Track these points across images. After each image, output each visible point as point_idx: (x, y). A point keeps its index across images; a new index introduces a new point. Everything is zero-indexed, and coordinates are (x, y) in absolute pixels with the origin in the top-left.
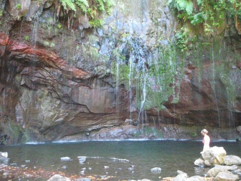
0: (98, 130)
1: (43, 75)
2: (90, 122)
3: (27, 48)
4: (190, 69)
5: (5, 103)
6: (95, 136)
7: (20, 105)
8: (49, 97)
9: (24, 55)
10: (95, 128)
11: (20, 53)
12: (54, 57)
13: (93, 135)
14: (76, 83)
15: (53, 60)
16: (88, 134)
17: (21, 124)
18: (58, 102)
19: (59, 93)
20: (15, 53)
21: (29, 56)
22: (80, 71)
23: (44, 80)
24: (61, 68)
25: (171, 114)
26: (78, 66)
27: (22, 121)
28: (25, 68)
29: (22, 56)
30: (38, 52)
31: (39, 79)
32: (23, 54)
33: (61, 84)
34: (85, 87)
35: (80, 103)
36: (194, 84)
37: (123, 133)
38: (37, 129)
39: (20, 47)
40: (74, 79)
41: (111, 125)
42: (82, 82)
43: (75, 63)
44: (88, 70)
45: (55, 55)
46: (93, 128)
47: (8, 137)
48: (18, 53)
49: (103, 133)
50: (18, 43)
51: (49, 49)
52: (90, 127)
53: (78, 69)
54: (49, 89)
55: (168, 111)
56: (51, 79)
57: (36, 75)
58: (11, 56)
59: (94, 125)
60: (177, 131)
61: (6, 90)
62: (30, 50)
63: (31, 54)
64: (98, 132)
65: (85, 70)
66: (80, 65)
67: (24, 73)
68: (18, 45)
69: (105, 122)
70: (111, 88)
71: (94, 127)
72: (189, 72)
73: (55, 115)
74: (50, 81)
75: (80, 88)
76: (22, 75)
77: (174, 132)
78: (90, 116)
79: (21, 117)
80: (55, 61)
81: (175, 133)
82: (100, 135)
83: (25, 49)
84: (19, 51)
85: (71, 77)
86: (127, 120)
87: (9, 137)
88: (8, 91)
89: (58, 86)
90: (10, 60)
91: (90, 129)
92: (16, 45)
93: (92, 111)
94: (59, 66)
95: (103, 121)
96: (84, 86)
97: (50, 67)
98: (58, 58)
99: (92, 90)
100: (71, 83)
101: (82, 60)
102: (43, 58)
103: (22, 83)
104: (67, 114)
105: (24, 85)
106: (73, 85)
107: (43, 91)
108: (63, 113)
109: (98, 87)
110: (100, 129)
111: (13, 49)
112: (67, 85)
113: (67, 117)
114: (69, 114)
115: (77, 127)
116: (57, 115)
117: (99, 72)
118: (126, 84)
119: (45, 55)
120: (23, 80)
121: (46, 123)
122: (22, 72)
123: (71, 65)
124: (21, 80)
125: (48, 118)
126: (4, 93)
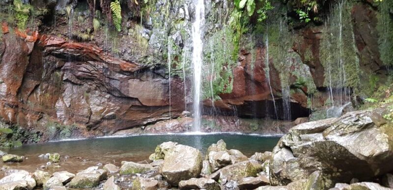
0: (153, 123)
1: (87, 69)
2: (144, 116)
3: (65, 43)
4: (244, 55)
5: (40, 99)
6: (151, 129)
7: (63, 100)
8: (97, 91)
9: (62, 50)
10: (150, 121)
11: (57, 48)
12: (97, 50)
13: (149, 128)
14: (125, 76)
15: (96, 53)
16: (143, 127)
17: (62, 120)
18: (108, 96)
19: (107, 87)
20: (51, 48)
21: (68, 51)
22: (128, 63)
23: (90, 74)
24: (107, 61)
25: (226, 105)
26: (124, 58)
27: (63, 117)
28: (66, 63)
29: (60, 51)
30: (78, 46)
31: (84, 73)
32: (61, 48)
33: (108, 77)
34: (135, 80)
35: (131, 96)
36: (248, 71)
37: (179, 126)
38: (84, 124)
39: (56, 41)
40: (122, 72)
41: (168, 118)
42: (131, 74)
43: (121, 55)
44: (136, 62)
45: (97, 48)
46: (148, 122)
47: (41, 133)
48: (55, 48)
49: (158, 126)
50: (52, 38)
51: (90, 42)
52: (145, 121)
53: (125, 62)
54: (96, 83)
55: (223, 102)
56: (97, 73)
57: (81, 69)
58: (46, 52)
59: (149, 118)
60: (236, 123)
61: (42, 87)
62: (68, 44)
63: (70, 48)
64: (154, 125)
65: (133, 62)
66: (128, 57)
67: (66, 68)
68: (54, 40)
69: (161, 115)
70: (165, 80)
71: (149, 121)
72: (242, 59)
73: (104, 109)
74: (96, 75)
75: (130, 81)
76: (64, 70)
77: (232, 124)
78: (143, 109)
79: (62, 113)
80: (99, 55)
81: (234, 125)
82: (155, 129)
83: (62, 44)
84: (56, 46)
85: (118, 70)
86: (185, 112)
87: (43, 134)
88: (44, 87)
89: (105, 80)
90: (46, 56)
91: (145, 123)
92: (51, 39)
93: (144, 104)
94: (104, 59)
95: (159, 114)
96: (134, 78)
97: (94, 60)
98: (101, 51)
99: (143, 83)
100: (119, 76)
101: (129, 51)
102: (85, 52)
103: (65, 78)
104: (118, 108)
105: (67, 80)
106: (121, 78)
107: (90, 85)
108: (114, 107)
109: (150, 79)
110: (156, 122)
111: (48, 44)
112: (115, 78)
113: (118, 111)
114: (121, 108)
115: (131, 121)
116: (107, 109)
117: (148, 64)
118: (180, 75)
119: (86, 49)
120: (65, 75)
121: (94, 118)
122: (64, 67)
123: (117, 57)
124: (63, 75)
125: (96, 112)
126: (39, 90)
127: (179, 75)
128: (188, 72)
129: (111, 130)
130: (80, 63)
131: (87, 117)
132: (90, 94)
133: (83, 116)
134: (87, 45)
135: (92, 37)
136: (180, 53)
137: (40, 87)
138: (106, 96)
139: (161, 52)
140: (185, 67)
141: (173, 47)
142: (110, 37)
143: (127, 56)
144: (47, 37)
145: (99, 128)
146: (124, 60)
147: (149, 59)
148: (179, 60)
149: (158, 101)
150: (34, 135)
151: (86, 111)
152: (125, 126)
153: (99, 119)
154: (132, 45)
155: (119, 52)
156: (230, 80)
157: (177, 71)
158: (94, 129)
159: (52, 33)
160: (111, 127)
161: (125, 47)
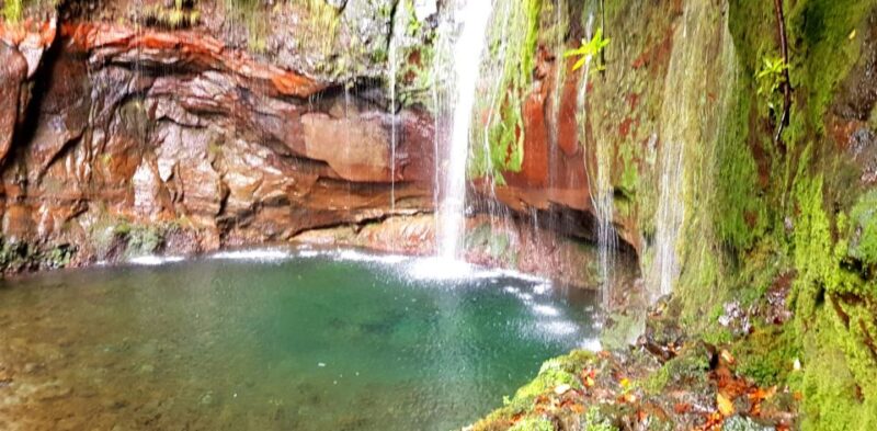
0: (378, 220)
1: (205, 91)
2: (356, 201)
3: (134, 36)
4: (547, 61)
7: (153, 165)
8: (240, 141)
9: (133, 53)
10: (370, 216)
11: (121, 49)
12: (212, 48)
14: (293, 107)
15: (213, 54)
16: (356, 228)
17: (147, 210)
18: (264, 152)
19: (257, 132)
20: (108, 51)
21: (147, 54)
22: (290, 75)
23: (214, 103)
24: (241, 72)
26: (280, 63)
27: (149, 203)
28: (157, 79)
29: (129, 55)
30: (167, 42)
31: (200, 101)
32: (130, 50)
33: (252, 110)
34: (318, 114)
35: (310, 155)
38: (209, 217)
39: (117, 33)
40: (282, 97)
41: (412, 212)
42: (302, 102)
43: (270, 54)
44: (309, 72)
45: (213, 41)
46: (366, 216)
47: (72, 248)
48: (115, 50)
49: (387, 230)
50: (104, 27)
51: (192, 28)
52: (359, 213)
53: (283, 72)
54: (234, 123)
55: (509, 192)
56: (227, 99)
57: (192, 92)
59: (368, 207)
61: (89, 141)
62: (143, 39)
63: (150, 48)
64: (380, 227)
65: (300, 71)
66: (288, 60)
67: (157, 91)
68: (109, 31)
71: (368, 214)
73: (259, 183)
74: (228, 106)
75: (306, 119)
76: (156, 96)
79: (148, 195)
80: (220, 57)
87: (77, 248)
88: (95, 142)
89: (248, 117)
90: (99, 70)
91: (359, 218)
92: (103, 31)
93: (343, 176)
94: (234, 67)
95: (388, 200)
96: (313, 112)
98: (222, 50)
99: (335, 122)
100: (277, 106)
101: (292, 43)
102: (188, 54)
103: (158, 114)
104: (291, 181)
105: (165, 119)
106: (284, 112)
107: (223, 126)
108: (279, 178)
109: (352, 113)
110: (384, 218)
111: (98, 43)
112: (270, 111)
113: (291, 188)
114: (297, 180)
115: (326, 212)
116: (265, 183)
117: (339, 75)
118: (427, 102)
119: (189, 45)
120: (159, 107)
121: (237, 203)
122: (152, 89)
123: (263, 61)
124: (154, 107)
125: (240, 190)
126: (82, 148)
127: (424, 103)
128: (442, 95)
129: (285, 229)
130: (188, 76)
131: (215, 201)
132: (224, 148)
133: (206, 199)
134: (190, 37)
135: (193, 17)
136: (428, 41)
137: (83, 141)
138: (260, 153)
139: (367, 42)
140: (437, 83)
141: (411, 23)
142: (241, 11)
143: (286, 58)
144: (92, 27)
145: (255, 224)
146: (280, 67)
147: (341, 62)
148: (422, 61)
149: (375, 169)
150: (53, 252)
151: (210, 189)
152: (315, 222)
153: (247, 204)
154: (299, 26)
155: (265, 49)
156: (518, 134)
157: (420, 94)
158: (245, 227)
159: (102, 15)
160: (283, 222)
161: (281, 34)
